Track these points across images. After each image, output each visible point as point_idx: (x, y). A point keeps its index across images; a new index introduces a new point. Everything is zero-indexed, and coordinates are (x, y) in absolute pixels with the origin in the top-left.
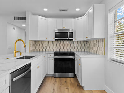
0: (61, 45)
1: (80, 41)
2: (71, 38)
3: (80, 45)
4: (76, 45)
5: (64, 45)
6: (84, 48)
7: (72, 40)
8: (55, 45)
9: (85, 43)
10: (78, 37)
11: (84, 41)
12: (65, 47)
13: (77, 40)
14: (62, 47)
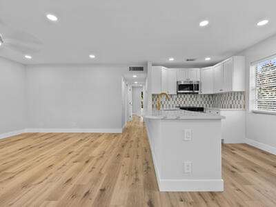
0: (181, 99)
1: (204, 95)
2: (196, 91)
3: (205, 99)
4: (199, 99)
5: (184, 99)
6: (210, 102)
7: (198, 93)
8: (174, 99)
9: (211, 97)
10: (205, 90)
11: (209, 95)
12: (186, 102)
13: (203, 93)
14: (183, 102)
